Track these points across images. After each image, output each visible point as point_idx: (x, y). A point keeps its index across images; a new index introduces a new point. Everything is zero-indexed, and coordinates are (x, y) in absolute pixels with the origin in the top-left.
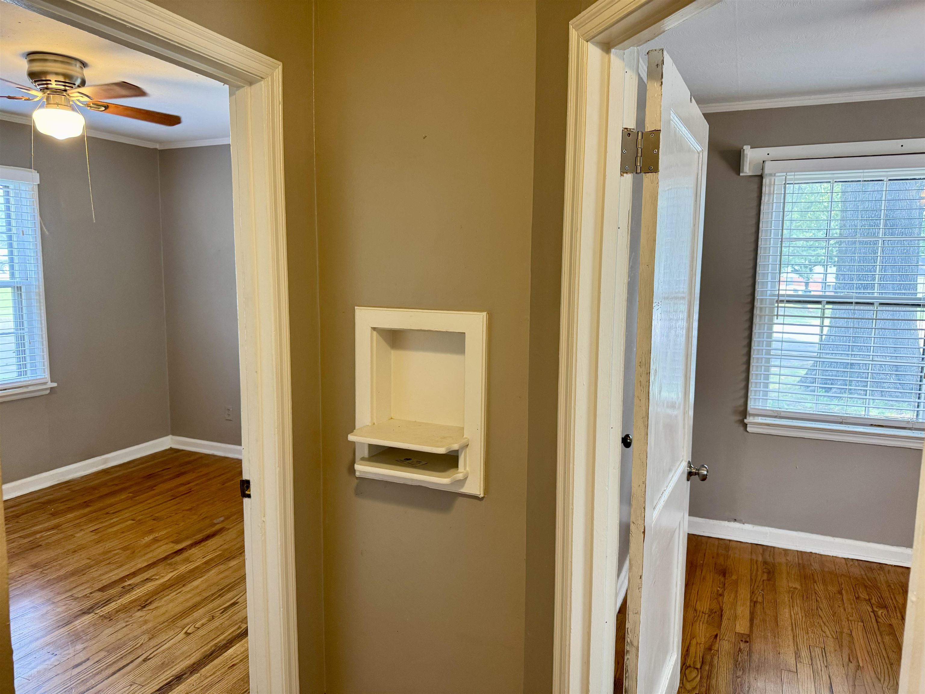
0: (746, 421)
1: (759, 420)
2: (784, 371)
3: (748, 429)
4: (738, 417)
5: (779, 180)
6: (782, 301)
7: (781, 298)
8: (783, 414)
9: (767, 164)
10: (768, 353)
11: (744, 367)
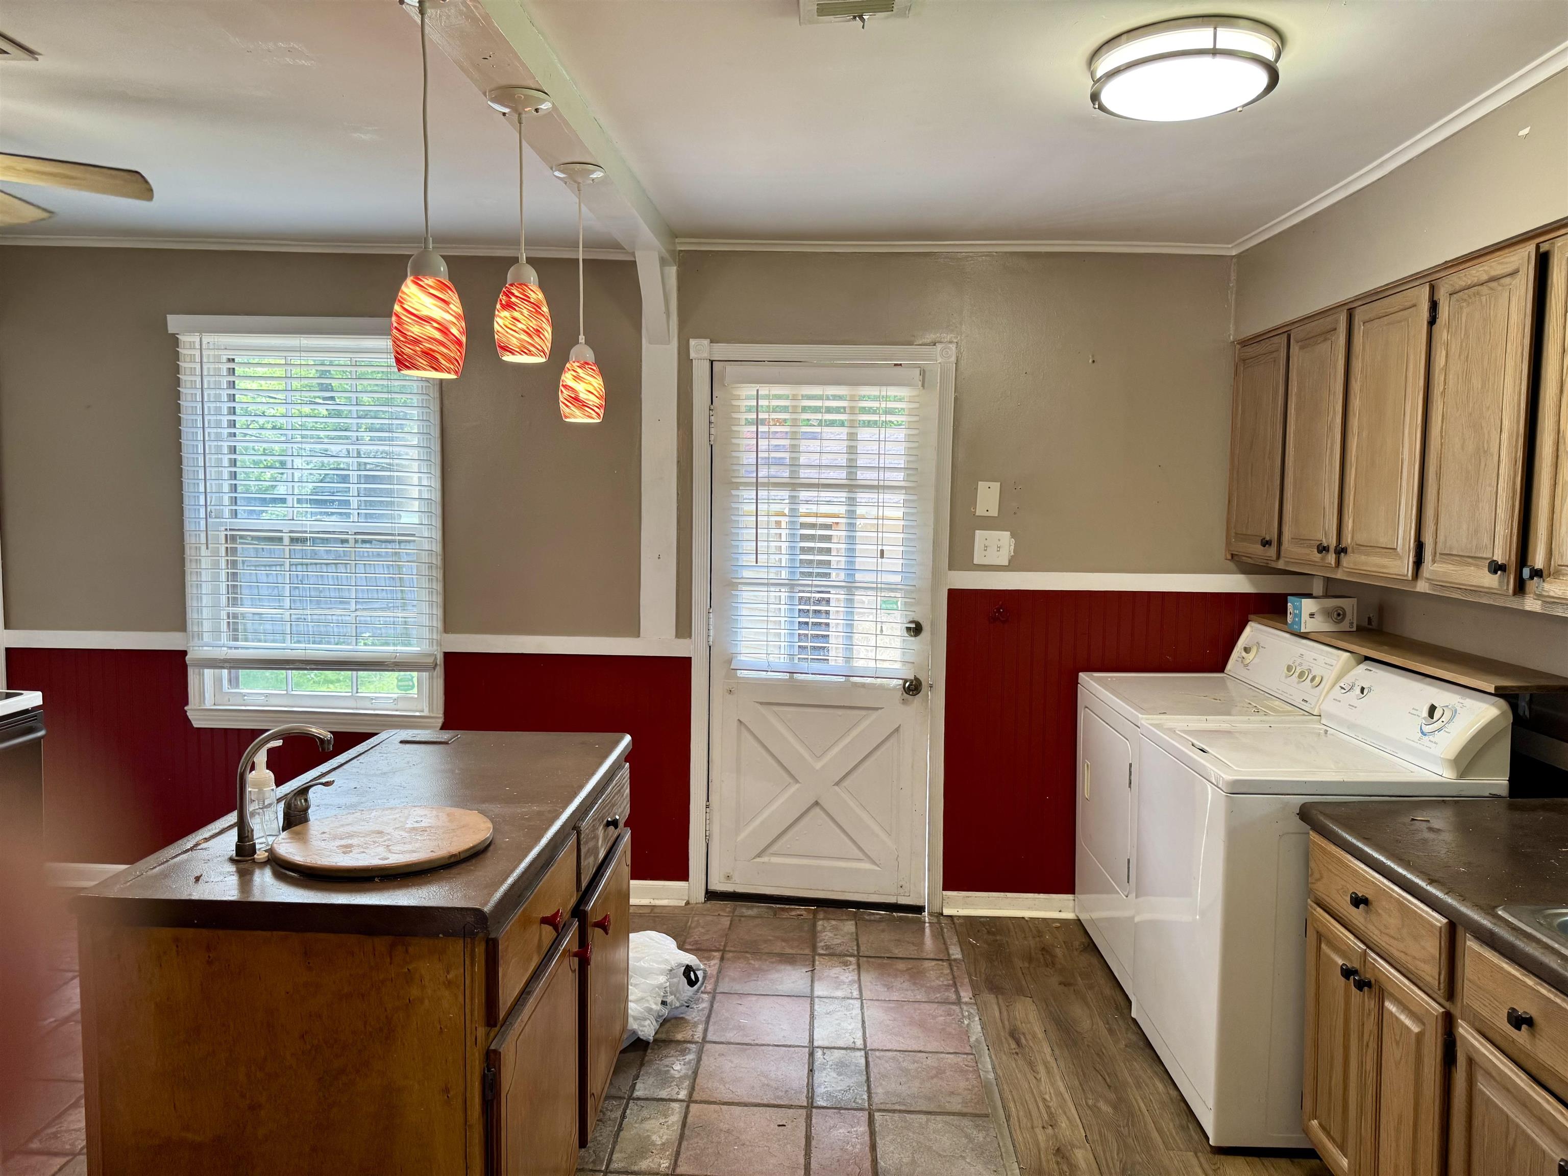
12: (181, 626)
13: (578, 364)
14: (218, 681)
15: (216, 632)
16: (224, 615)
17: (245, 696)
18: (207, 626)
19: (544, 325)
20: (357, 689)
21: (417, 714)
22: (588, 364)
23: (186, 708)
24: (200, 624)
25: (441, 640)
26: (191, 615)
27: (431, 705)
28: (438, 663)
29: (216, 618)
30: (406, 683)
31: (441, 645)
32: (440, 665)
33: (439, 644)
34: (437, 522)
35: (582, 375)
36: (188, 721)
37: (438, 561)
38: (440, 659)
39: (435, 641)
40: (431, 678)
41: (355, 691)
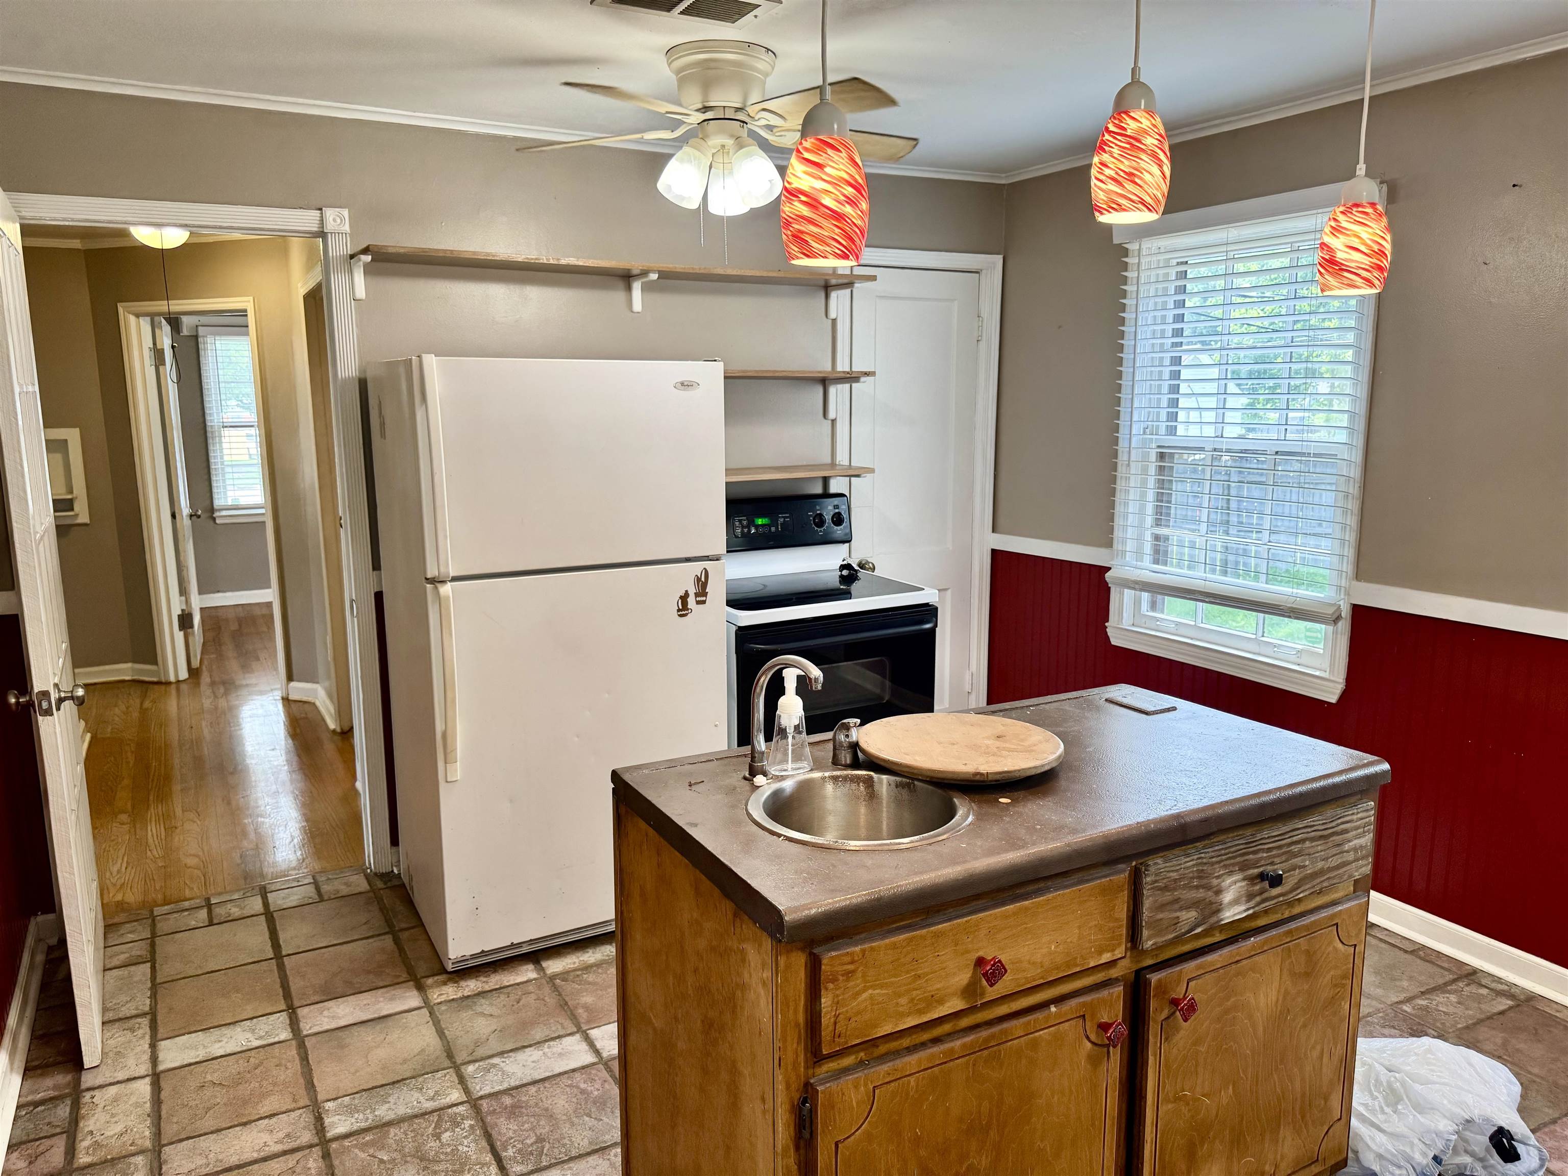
0: (214, 515)
1: (224, 513)
2: (236, 476)
3: (218, 521)
4: (209, 514)
5: (210, 339)
6: (226, 427)
7: (225, 424)
8: (240, 507)
9: (200, 328)
10: (222, 463)
11: (206, 471)
12: (1109, 544)
13: (1342, 209)
14: (1137, 603)
15: (1139, 553)
16: (1148, 536)
17: (1158, 621)
18: (1130, 546)
19: (1143, 165)
20: (1264, 632)
21: (1317, 673)
22: (1357, 205)
23: (1106, 624)
24: (1124, 542)
25: (1350, 587)
26: (1118, 534)
27: (1332, 665)
28: (1343, 615)
29: (1140, 539)
30: (1315, 635)
31: (1349, 595)
32: (1346, 619)
33: (1348, 593)
34: (1359, 441)
35: (1344, 224)
36: (1107, 638)
37: (1354, 489)
38: (1346, 612)
39: (1343, 589)
40: (1335, 633)
41: (1260, 633)
